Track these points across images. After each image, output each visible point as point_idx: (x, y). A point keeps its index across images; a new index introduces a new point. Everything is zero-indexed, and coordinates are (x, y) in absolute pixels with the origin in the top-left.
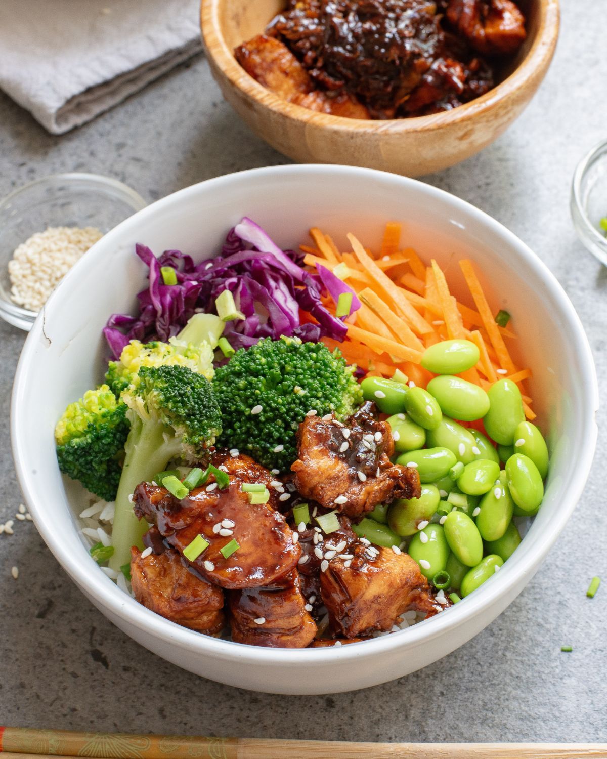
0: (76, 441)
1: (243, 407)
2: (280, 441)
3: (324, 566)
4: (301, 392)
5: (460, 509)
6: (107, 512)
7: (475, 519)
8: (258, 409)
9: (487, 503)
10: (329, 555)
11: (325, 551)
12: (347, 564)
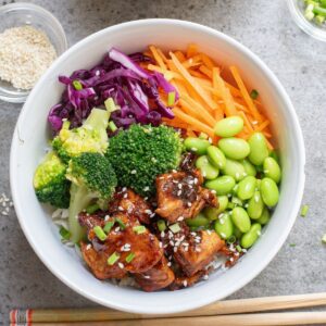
0: (45, 190)
1: (126, 169)
2: (147, 185)
3: (175, 250)
4: (155, 160)
5: (238, 205)
6: (65, 213)
7: (246, 209)
8: (134, 172)
9: (252, 202)
10: (177, 244)
11: (175, 242)
12: (186, 249)
